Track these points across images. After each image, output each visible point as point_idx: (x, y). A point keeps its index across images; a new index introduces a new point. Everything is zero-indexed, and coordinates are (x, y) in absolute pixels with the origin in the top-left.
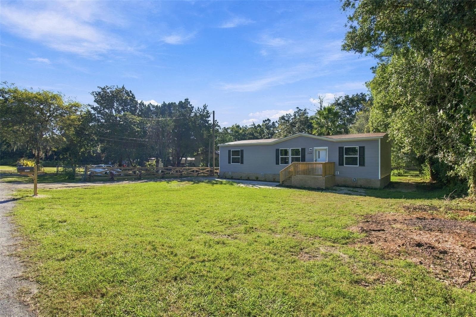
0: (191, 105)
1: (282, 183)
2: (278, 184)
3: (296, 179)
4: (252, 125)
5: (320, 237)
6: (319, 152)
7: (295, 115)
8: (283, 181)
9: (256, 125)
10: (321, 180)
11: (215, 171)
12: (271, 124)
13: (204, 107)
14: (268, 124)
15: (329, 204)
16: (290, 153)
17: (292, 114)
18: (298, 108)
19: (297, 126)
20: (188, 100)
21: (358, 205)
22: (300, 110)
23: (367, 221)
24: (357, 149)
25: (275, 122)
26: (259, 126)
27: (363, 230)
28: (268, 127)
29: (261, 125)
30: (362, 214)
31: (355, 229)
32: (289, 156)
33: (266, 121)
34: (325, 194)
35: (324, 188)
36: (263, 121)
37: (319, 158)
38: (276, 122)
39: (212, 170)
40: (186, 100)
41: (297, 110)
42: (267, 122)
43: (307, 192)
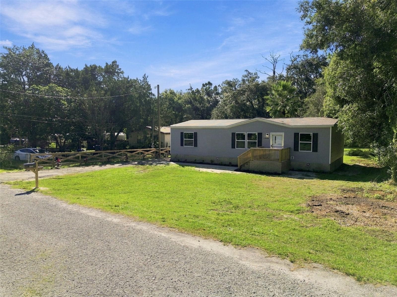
0: (120, 69)
1: (240, 168)
2: (236, 168)
3: (254, 164)
4: (189, 90)
5: (283, 211)
6: (275, 137)
7: (243, 80)
8: (241, 166)
9: (194, 89)
10: (278, 166)
11: (161, 152)
12: (212, 88)
13: (143, 77)
14: (209, 88)
15: (286, 188)
16: (246, 137)
17: (240, 79)
18: (246, 71)
19: (246, 95)
20: (116, 62)
21: (309, 188)
22: (249, 73)
23: (313, 200)
24: (311, 135)
25: (217, 86)
26: (198, 91)
27: (309, 205)
28: (209, 94)
29: (200, 89)
30: (310, 195)
31: (304, 205)
32: (245, 141)
33: (206, 84)
34: (282, 178)
35: (280, 173)
36: (203, 85)
37: (275, 143)
38: (219, 86)
39: (158, 151)
40: (114, 62)
41: (246, 73)
42: (208, 86)
43: (265, 177)
